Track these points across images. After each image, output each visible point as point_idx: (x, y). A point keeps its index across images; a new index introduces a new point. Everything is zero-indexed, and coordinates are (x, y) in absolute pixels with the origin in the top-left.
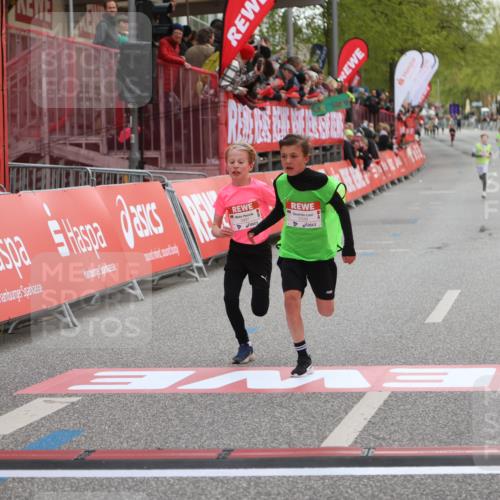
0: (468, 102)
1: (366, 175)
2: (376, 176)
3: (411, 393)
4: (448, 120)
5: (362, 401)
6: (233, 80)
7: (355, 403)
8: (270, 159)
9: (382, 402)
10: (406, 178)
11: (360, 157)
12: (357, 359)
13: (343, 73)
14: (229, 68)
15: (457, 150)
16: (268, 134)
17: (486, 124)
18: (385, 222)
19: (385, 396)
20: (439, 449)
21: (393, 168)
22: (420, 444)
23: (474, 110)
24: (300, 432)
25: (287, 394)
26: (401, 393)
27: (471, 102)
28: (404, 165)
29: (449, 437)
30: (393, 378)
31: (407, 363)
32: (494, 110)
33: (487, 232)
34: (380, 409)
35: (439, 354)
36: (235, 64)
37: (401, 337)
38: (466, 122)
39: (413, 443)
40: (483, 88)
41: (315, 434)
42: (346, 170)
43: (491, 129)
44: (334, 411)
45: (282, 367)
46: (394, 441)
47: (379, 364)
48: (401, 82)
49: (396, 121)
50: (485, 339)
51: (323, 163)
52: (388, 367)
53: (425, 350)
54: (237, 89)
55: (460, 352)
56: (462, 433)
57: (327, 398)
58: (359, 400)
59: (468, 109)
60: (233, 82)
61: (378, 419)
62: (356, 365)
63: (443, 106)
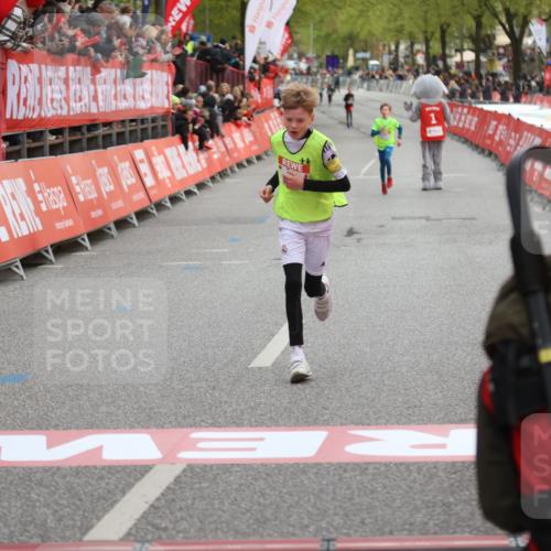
0: (351, 52)
1: (203, 156)
2: (216, 156)
3: (212, 466)
4: (323, 76)
5: (147, 476)
6: (14, 33)
7: (137, 480)
8: (67, 138)
9: (171, 479)
10: (259, 158)
11: (195, 132)
12: (151, 418)
13: (171, 19)
14: (9, 17)
15: (332, 118)
16: (63, 103)
17: (375, 82)
18: (221, 221)
19: (178, 469)
20: (231, 543)
21: (240, 145)
22: (210, 537)
23: (358, 63)
24: (60, 520)
25: (50, 468)
26: (198, 466)
27: (356, 52)
28: (256, 141)
29: (248, 527)
30: (192, 446)
31: (215, 425)
32: (386, 64)
33: (355, 236)
34: (168, 488)
35: (259, 412)
36: (18, 12)
37: (214, 388)
38: (348, 80)
39: (202, 534)
40: (371, 33)
41: (79, 524)
42: (174, 148)
43: (381, 90)
44: (109, 492)
45: (52, 431)
46: (178, 532)
47: (180, 425)
48: (253, 29)
49: (247, 81)
50: (323, 389)
51: (142, 141)
52: (189, 430)
53: (242, 407)
54: (18, 46)
55: (285, 409)
56: (266, 520)
57: (103, 472)
58: (143, 475)
59: (350, 62)
60: (14, 36)
61: (163, 502)
62: (148, 428)
63: (318, 57)
